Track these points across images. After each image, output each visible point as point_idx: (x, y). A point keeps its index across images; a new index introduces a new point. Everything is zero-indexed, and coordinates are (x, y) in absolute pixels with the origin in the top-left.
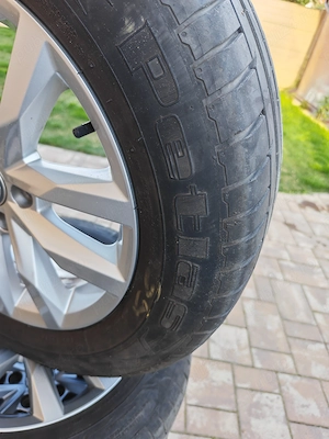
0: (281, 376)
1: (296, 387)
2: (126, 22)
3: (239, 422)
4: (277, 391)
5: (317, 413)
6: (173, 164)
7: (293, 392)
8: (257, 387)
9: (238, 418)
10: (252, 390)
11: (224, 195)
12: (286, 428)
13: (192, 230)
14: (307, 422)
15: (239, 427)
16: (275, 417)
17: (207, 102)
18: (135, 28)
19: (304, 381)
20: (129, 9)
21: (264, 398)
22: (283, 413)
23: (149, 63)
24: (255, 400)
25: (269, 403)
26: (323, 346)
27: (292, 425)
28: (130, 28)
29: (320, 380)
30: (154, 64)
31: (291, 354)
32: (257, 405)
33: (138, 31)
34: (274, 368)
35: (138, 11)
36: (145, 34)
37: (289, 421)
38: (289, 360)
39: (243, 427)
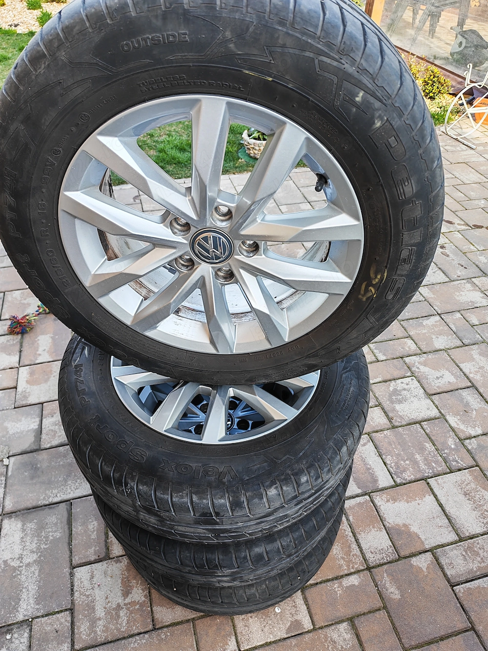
0: (407, 360)
1: (425, 364)
2: (376, 121)
3: (385, 412)
4: (409, 374)
5: (452, 379)
6: (402, 190)
7: (424, 369)
8: (389, 377)
9: (383, 409)
10: (385, 381)
11: (431, 199)
12: (429, 401)
13: (413, 225)
14: (445, 390)
15: (387, 416)
16: (415, 396)
17: (420, 151)
18: (381, 123)
19: (430, 356)
20: (377, 115)
21: (399, 384)
22: (422, 391)
23: (389, 140)
24: (391, 389)
25: (406, 387)
26: (438, 318)
27: (433, 397)
28: (378, 124)
29: (445, 350)
30: (392, 140)
31: (409, 337)
32: (396, 392)
33: (383, 125)
34: (398, 355)
35: (383, 114)
36: (387, 126)
37: (429, 395)
38: (409, 342)
39: (391, 415)
